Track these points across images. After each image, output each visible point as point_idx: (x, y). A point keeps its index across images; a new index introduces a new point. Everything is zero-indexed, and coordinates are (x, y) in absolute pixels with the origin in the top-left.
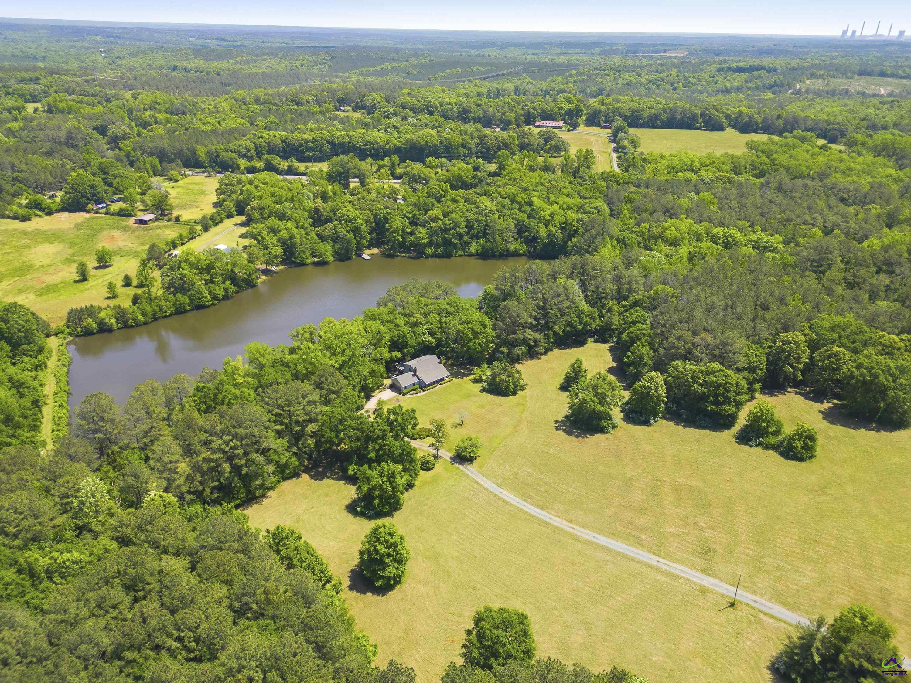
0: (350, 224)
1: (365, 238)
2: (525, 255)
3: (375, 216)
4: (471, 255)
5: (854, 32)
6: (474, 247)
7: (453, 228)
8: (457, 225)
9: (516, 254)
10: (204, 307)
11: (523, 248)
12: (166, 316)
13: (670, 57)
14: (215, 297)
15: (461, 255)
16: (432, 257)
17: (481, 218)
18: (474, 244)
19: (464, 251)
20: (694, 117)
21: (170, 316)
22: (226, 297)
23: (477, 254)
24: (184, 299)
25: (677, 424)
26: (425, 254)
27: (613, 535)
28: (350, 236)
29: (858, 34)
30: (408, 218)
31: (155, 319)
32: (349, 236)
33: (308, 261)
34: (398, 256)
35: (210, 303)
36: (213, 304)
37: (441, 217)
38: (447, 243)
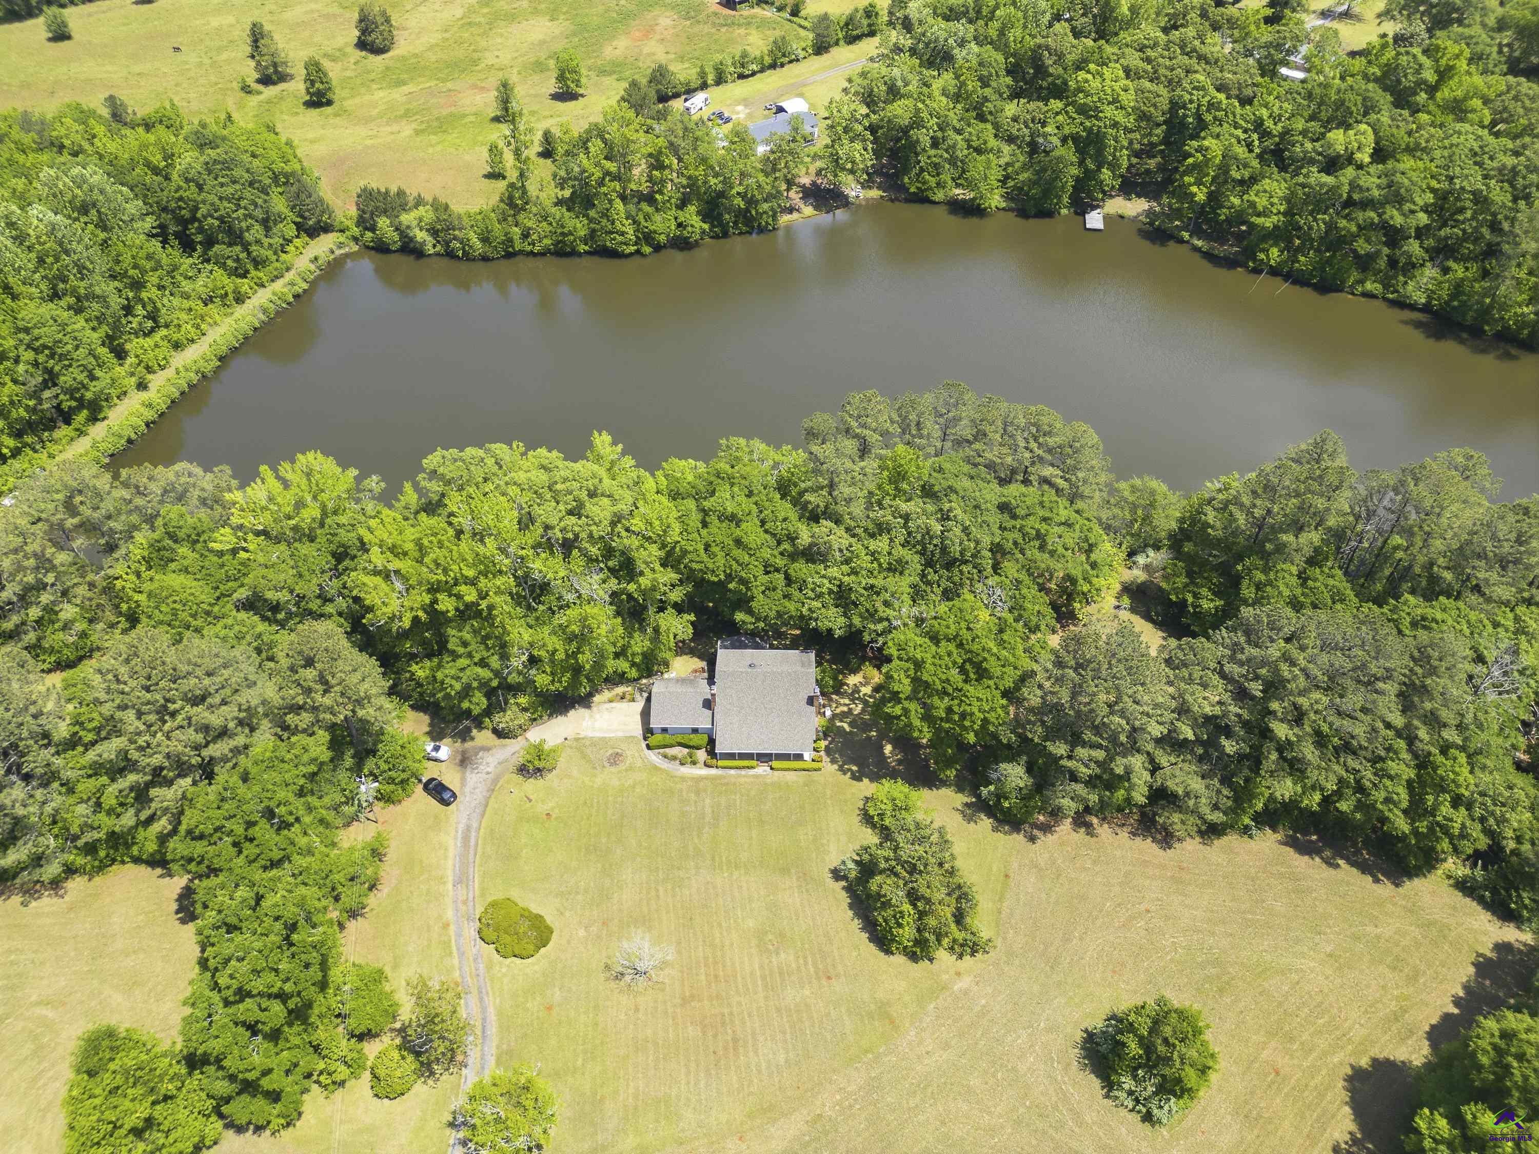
0: (1079, 119)
1: (1113, 166)
3: (1175, 105)
4: (1402, 304)
6: (1424, 283)
10: (613, 254)
12: (532, 254)
14: (647, 237)
15: (1368, 295)
16: (1274, 272)
18: (1430, 273)
19: (1388, 285)
21: (542, 254)
22: (682, 244)
23: (1426, 308)
24: (579, 226)
26: (1253, 257)
28: (1069, 154)
30: (1265, 134)
31: (509, 255)
32: (1061, 152)
33: (939, 196)
34: (1181, 241)
35: (633, 249)
36: (638, 252)
37: (1364, 157)
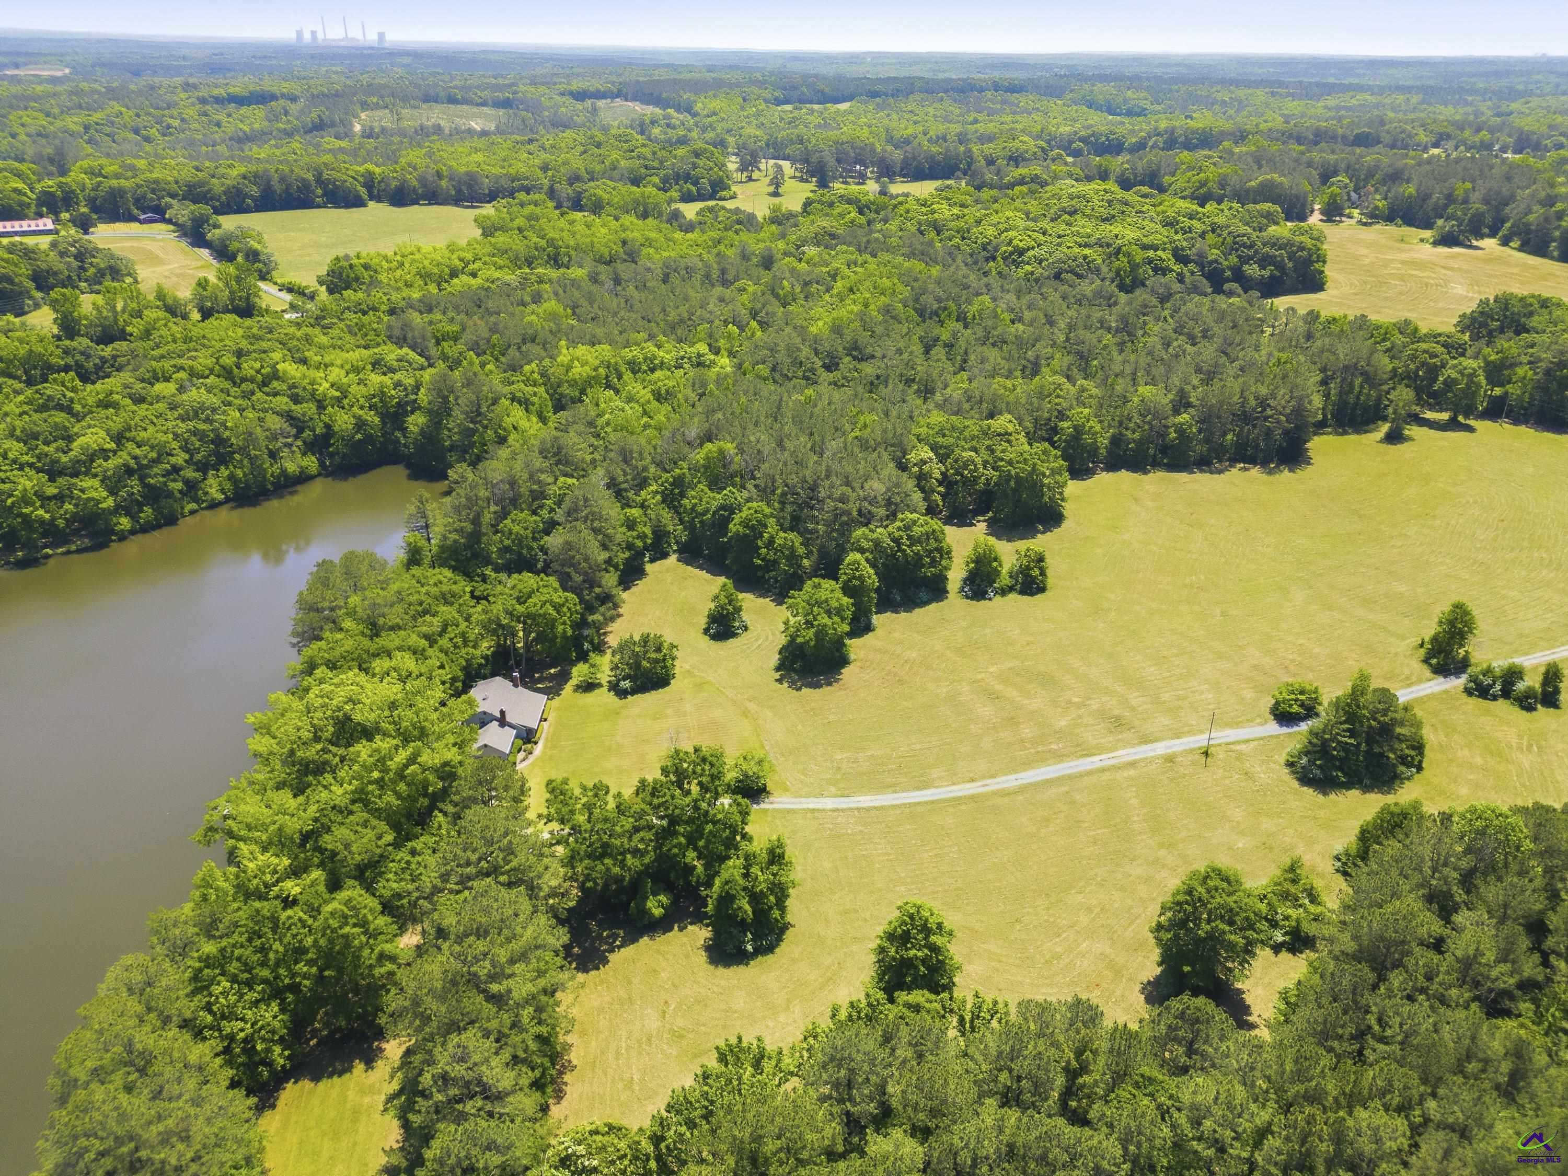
2: (319, 474)
4: (214, 505)
5: (313, 33)
6: (214, 487)
7: (157, 461)
8: (164, 453)
9: (303, 478)
11: (311, 463)
13: (40, 80)
15: (193, 512)
16: (133, 532)
17: (202, 426)
18: (212, 482)
19: (196, 500)
20: (305, 186)
23: (227, 500)
25: (897, 612)
26: (113, 532)
27: (1027, 764)
29: (320, 36)
34: (47, 557)
37: (110, 445)
38: (154, 495)
